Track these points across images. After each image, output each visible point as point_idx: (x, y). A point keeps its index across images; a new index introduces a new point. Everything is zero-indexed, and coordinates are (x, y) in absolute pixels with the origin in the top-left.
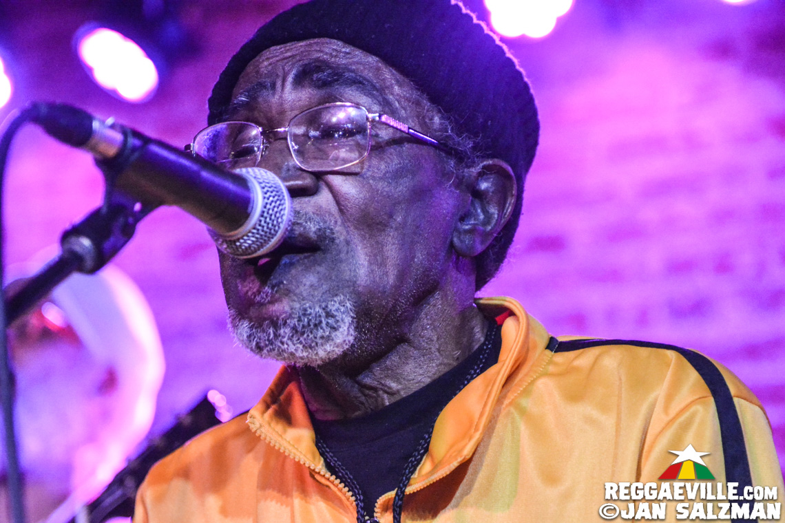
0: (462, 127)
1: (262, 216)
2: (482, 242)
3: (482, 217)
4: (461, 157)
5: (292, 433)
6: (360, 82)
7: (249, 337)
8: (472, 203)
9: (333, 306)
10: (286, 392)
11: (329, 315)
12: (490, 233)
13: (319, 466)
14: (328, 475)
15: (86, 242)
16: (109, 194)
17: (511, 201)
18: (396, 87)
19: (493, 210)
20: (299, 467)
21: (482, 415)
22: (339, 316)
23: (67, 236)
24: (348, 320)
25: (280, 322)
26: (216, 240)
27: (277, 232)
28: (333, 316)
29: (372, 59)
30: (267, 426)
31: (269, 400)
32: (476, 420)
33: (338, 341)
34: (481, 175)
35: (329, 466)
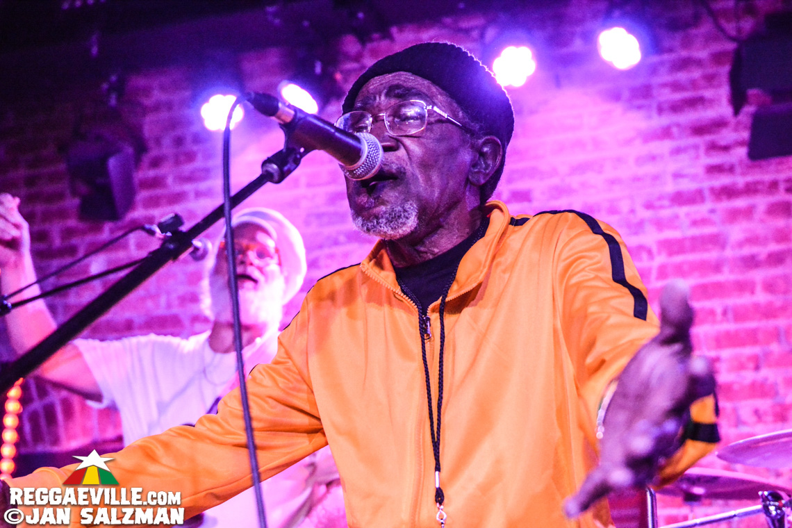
0: (474, 118)
1: (367, 157)
2: (484, 178)
3: (484, 166)
4: (473, 133)
5: (383, 273)
6: (420, 94)
7: (362, 225)
8: (479, 159)
9: (407, 206)
10: (380, 253)
11: (405, 211)
12: (488, 174)
13: (398, 290)
14: (402, 294)
15: (275, 167)
16: (287, 142)
17: (499, 158)
18: (439, 96)
19: (490, 162)
20: (388, 290)
21: (486, 261)
22: (410, 211)
23: (264, 163)
24: (414, 214)
25: (380, 216)
26: (343, 171)
27: (375, 166)
28: (407, 211)
29: (426, 82)
30: (371, 270)
31: (371, 256)
32: (483, 263)
33: (410, 225)
34: (485, 144)
35: (403, 291)
